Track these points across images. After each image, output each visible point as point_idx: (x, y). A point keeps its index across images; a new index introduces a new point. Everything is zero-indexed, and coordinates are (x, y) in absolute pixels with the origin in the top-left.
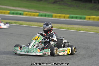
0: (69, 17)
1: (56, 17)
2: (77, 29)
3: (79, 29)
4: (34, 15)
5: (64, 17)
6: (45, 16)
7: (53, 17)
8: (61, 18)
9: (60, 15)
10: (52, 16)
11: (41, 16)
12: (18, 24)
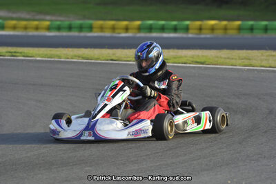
0: (140, 29)
1: (102, 29)
2: (191, 59)
3: (198, 60)
4: (37, 28)
5: (127, 29)
6: (70, 28)
7: (94, 30)
8: (117, 31)
9: (112, 23)
10: (91, 28)
11: (59, 28)
12: (18, 54)
